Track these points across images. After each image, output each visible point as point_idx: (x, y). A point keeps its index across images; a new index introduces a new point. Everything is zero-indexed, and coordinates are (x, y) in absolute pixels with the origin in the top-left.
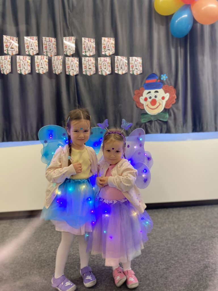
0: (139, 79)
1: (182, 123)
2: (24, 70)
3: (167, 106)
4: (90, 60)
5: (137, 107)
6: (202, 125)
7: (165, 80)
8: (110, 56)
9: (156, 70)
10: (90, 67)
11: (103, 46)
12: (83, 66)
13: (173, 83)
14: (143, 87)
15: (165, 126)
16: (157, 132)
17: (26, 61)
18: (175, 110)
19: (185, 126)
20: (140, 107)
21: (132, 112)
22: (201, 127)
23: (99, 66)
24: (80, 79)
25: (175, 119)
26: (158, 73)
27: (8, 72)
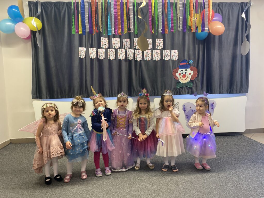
0: (176, 63)
1: (200, 88)
2: (111, 57)
3: (192, 79)
4: (149, 52)
5: (174, 79)
6: (212, 90)
7: (191, 63)
8: (160, 50)
9: (186, 58)
10: (148, 56)
11: (156, 43)
12: (145, 55)
13: (196, 65)
14: (178, 67)
15: (190, 90)
16: (185, 94)
17: (113, 52)
18: (197, 81)
19: (202, 90)
20: (176, 79)
21: (172, 82)
22: (211, 91)
23: (154, 55)
24: (143, 63)
25: (196, 86)
26: (187, 60)
27: (103, 58)
